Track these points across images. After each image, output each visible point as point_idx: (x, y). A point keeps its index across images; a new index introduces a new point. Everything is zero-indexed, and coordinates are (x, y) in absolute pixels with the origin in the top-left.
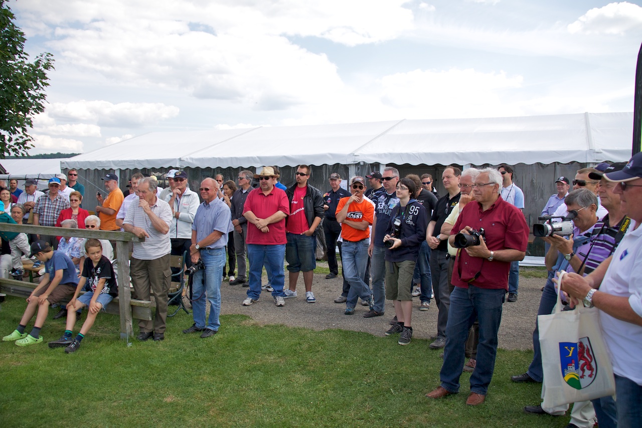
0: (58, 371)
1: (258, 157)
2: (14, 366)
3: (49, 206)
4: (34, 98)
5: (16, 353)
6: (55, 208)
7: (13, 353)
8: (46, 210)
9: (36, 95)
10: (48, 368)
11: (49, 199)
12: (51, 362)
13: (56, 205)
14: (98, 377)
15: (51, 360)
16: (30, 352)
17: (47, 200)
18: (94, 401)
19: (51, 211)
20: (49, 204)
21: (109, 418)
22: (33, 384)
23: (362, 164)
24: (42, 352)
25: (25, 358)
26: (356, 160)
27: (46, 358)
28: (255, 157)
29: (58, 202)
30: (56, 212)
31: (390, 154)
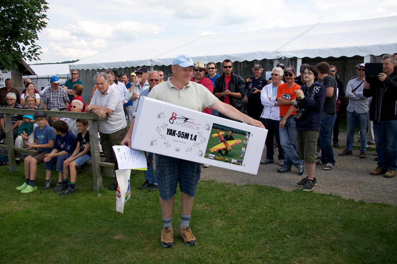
0: (44, 213)
1: (206, 56)
2: (16, 210)
3: (54, 96)
4: (38, 18)
5: (20, 200)
6: (58, 97)
7: (18, 201)
8: (52, 99)
9: (39, 16)
10: (38, 212)
11: (52, 91)
12: (42, 207)
13: (58, 95)
14: (72, 219)
15: (42, 206)
16: (29, 200)
17: (51, 92)
18: (64, 237)
19: (55, 100)
20: (53, 95)
21: (70, 251)
22: (25, 223)
23: (283, 58)
24: (38, 200)
25: (25, 205)
26: (279, 56)
27: (39, 204)
28: (204, 57)
29: (59, 92)
30: (59, 100)
31: (305, 50)
